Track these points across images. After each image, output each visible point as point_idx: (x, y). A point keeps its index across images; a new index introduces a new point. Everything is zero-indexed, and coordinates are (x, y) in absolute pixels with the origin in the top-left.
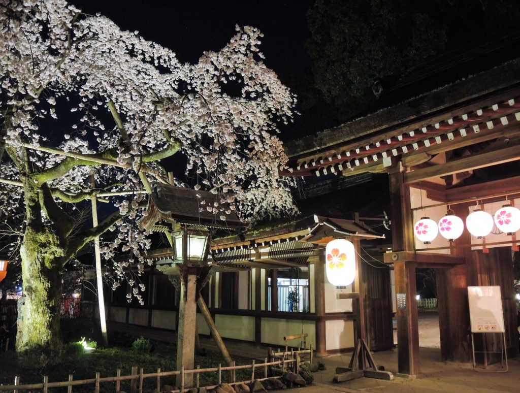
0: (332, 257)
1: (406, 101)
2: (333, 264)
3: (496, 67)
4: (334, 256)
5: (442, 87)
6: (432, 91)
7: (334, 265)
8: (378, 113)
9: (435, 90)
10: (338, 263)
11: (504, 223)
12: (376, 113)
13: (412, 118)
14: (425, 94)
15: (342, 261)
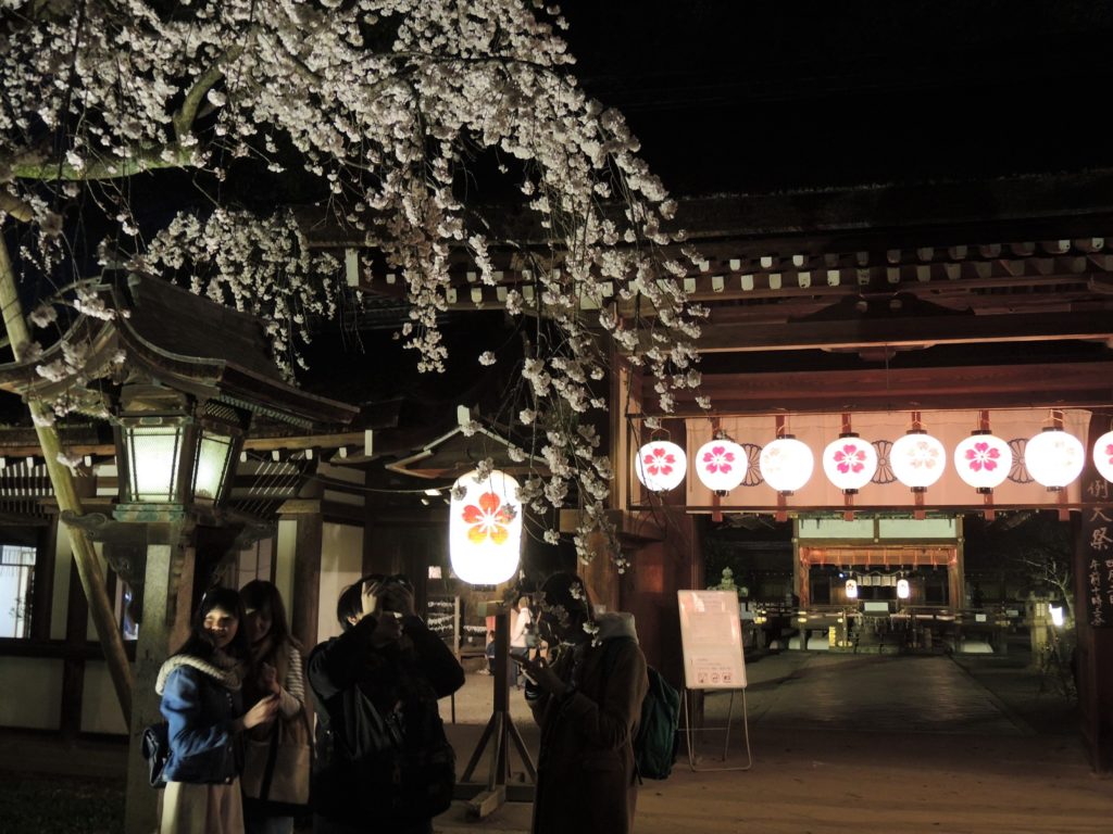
0: (479, 513)
1: (791, 192)
2: (482, 529)
3: (1002, 178)
4: (486, 511)
5: (881, 184)
6: (856, 188)
7: (485, 532)
8: (713, 200)
9: (865, 187)
10: (496, 530)
11: (850, 470)
12: (708, 198)
13: (793, 230)
14: (838, 189)
15: (504, 525)
